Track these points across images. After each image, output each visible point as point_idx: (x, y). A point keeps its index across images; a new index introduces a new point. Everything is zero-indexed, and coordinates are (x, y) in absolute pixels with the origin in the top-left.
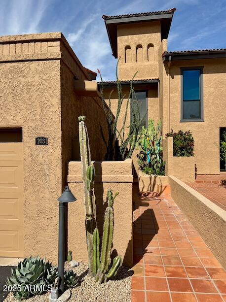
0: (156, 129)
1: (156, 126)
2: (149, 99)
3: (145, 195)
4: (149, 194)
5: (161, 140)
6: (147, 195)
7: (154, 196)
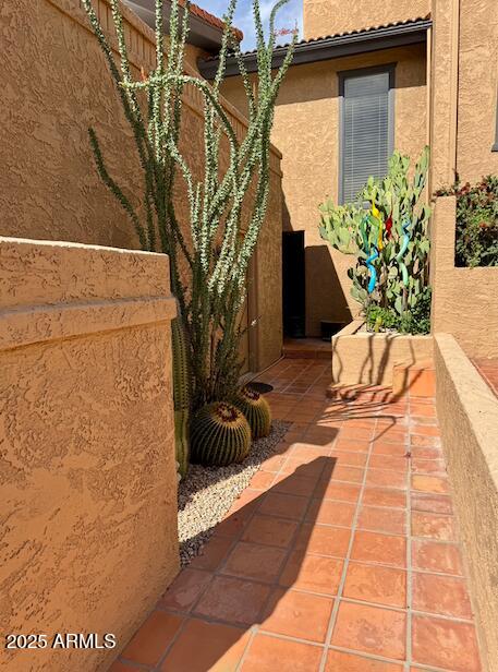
0: (410, 183)
1: (412, 174)
2: (399, 91)
3: (345, 398)
4: (359, 393)
5: (426, 217)
6: (353, 399)
7: (376, 401)
